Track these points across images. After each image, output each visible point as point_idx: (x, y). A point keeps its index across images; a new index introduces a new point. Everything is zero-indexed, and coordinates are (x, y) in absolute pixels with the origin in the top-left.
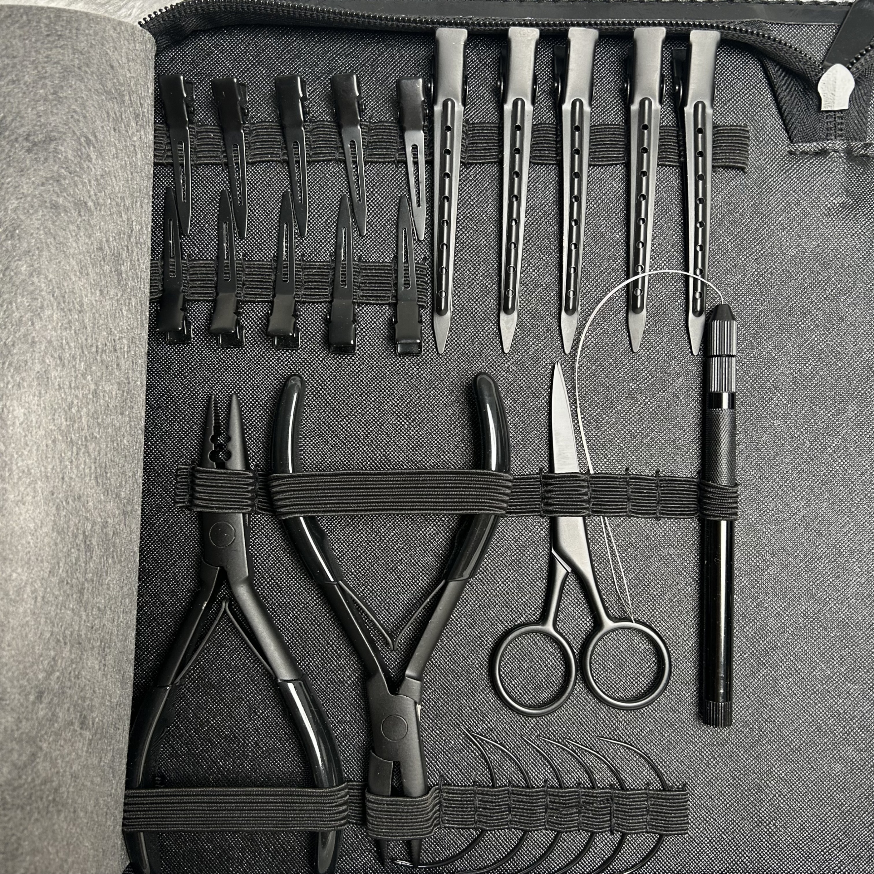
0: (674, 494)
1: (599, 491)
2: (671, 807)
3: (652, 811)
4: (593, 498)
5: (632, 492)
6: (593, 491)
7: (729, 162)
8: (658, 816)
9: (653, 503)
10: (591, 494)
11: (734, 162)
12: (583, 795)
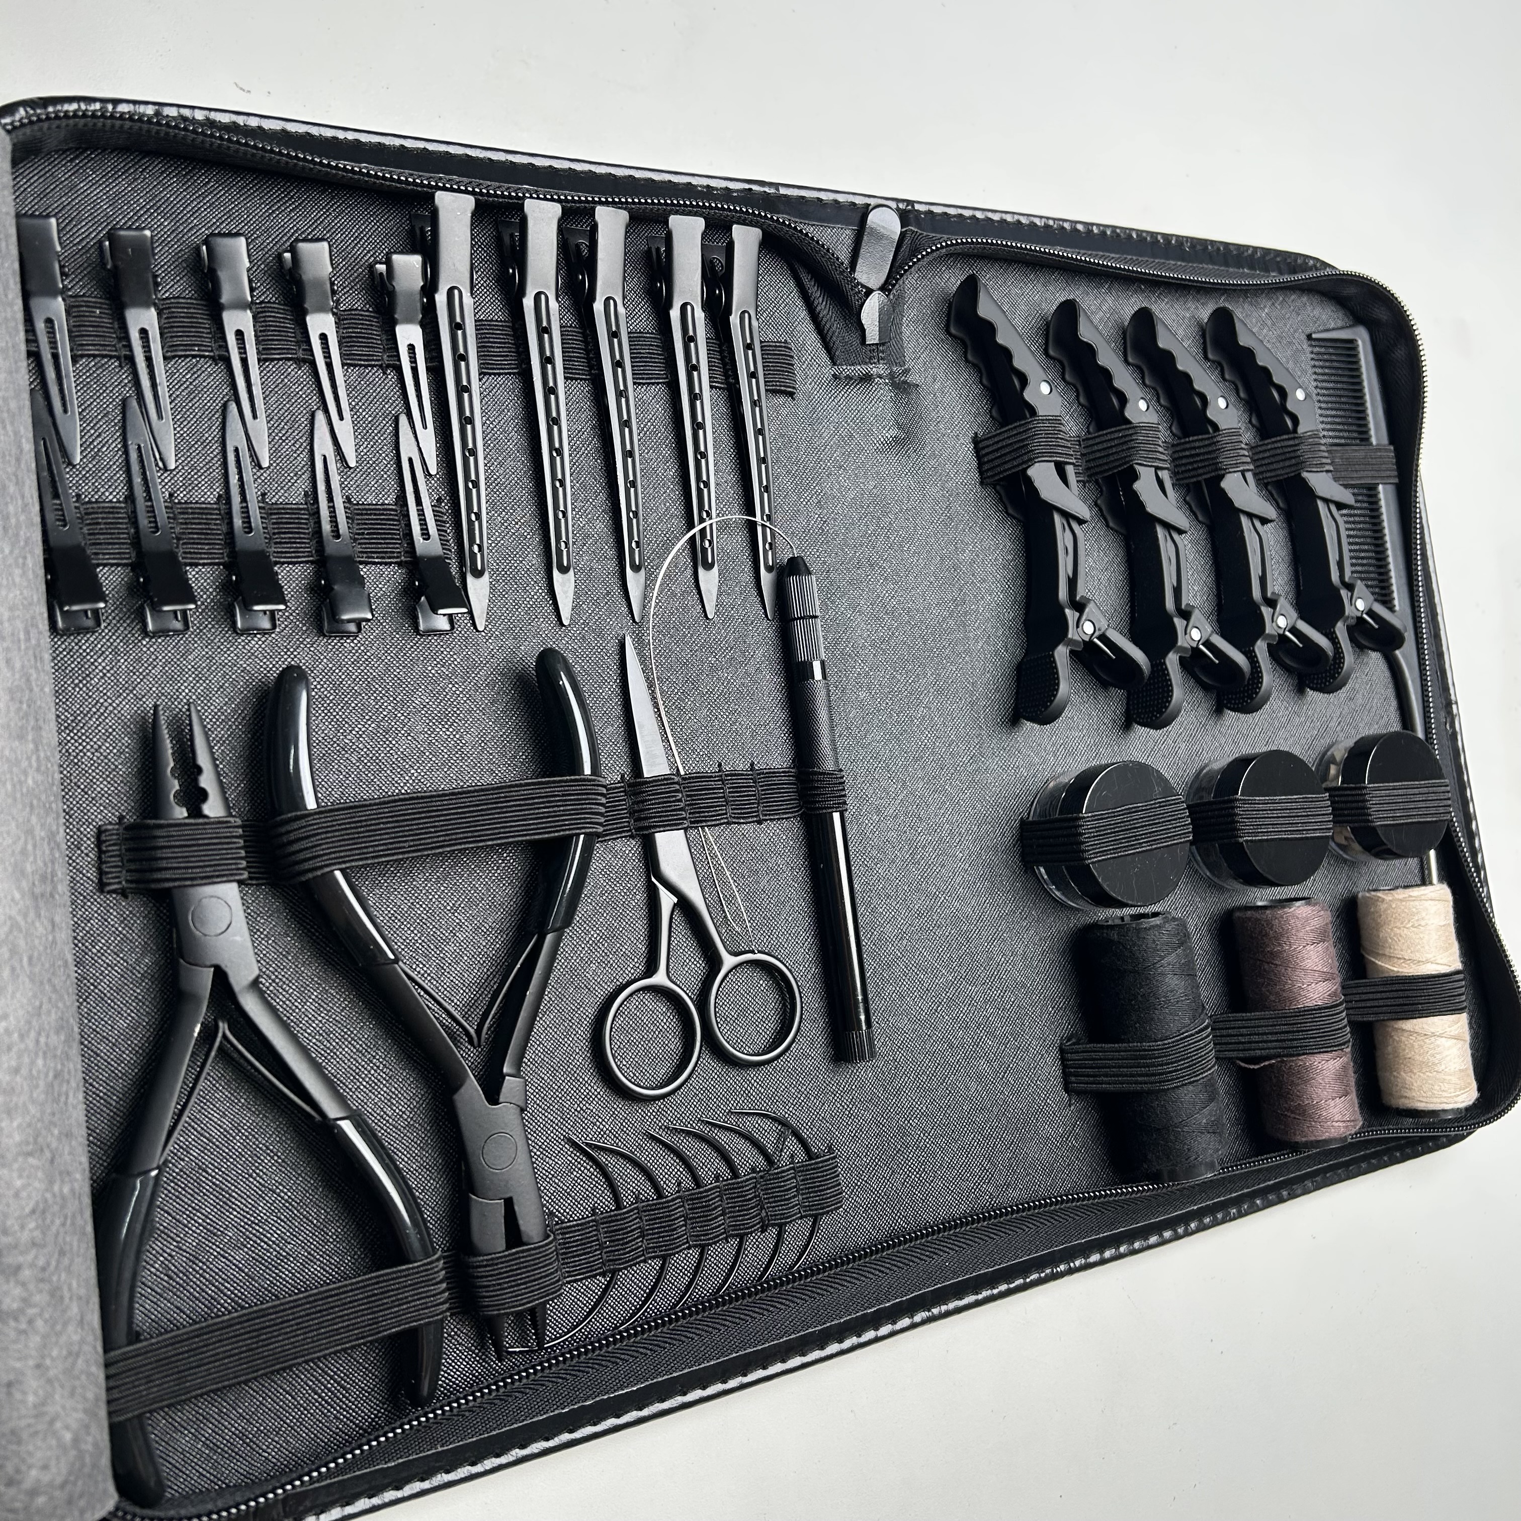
0: (774, 789)
1: (695, 795)
2: (823, 1176)
3: (802, 1190)
4: (688, 805)
5: (730, 792)
6: (688, 796)
7: (781, 386)
8: (810, 1193)
9: (753, 803)
10: (686, 801)
11: (784, 386)
12: (726, 1190)
